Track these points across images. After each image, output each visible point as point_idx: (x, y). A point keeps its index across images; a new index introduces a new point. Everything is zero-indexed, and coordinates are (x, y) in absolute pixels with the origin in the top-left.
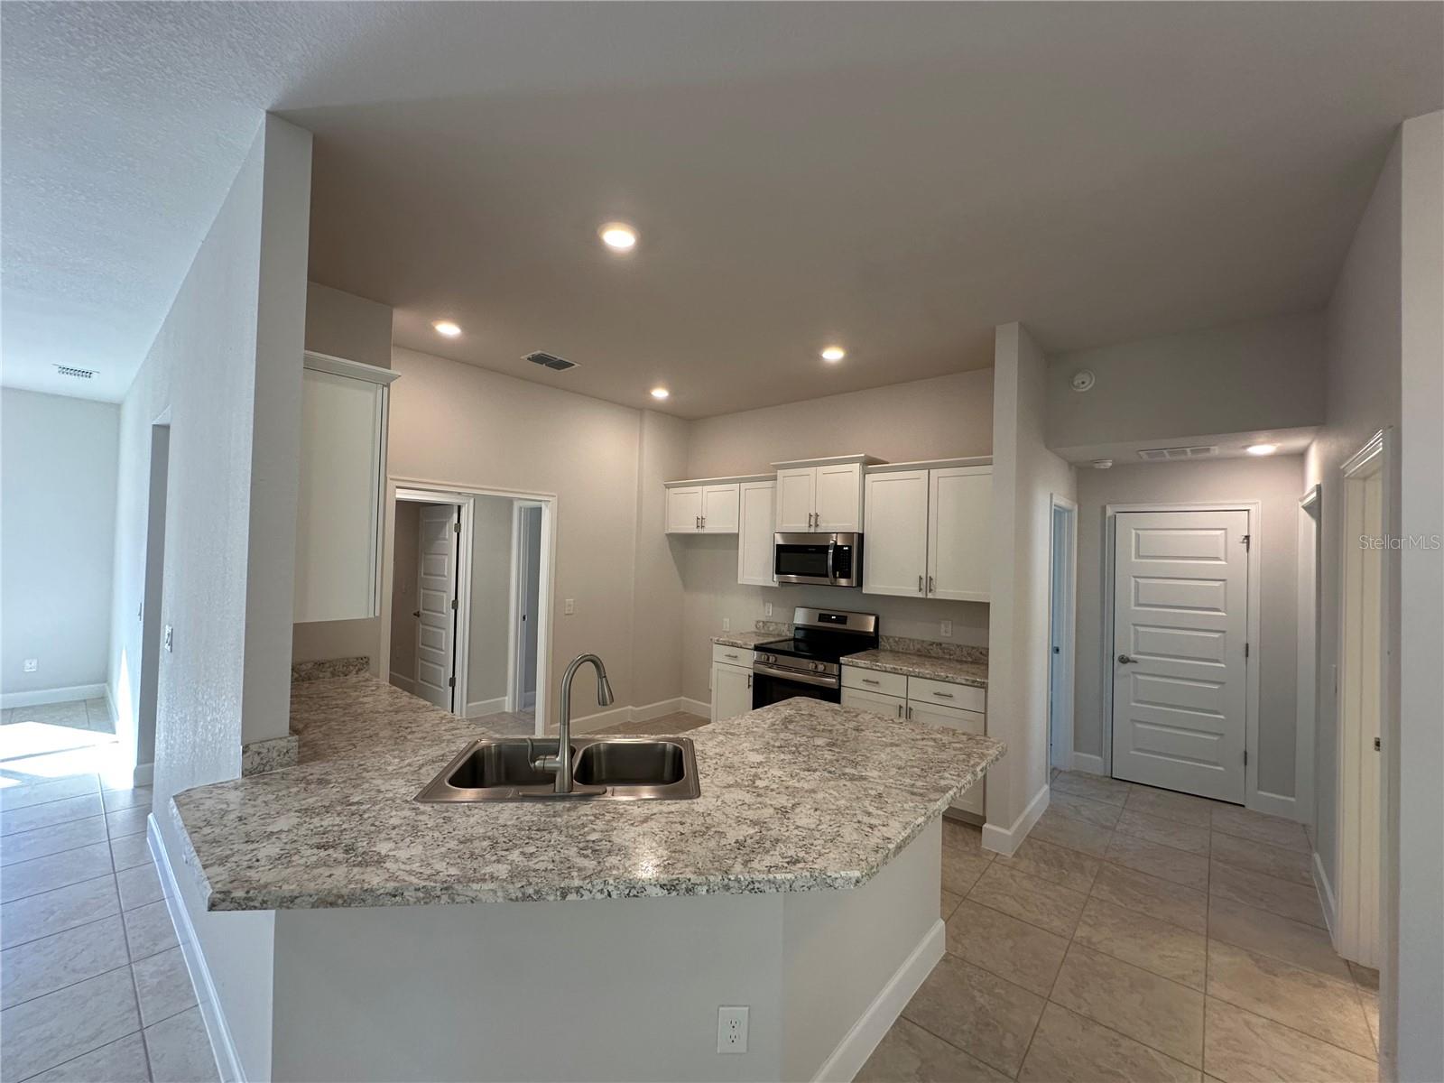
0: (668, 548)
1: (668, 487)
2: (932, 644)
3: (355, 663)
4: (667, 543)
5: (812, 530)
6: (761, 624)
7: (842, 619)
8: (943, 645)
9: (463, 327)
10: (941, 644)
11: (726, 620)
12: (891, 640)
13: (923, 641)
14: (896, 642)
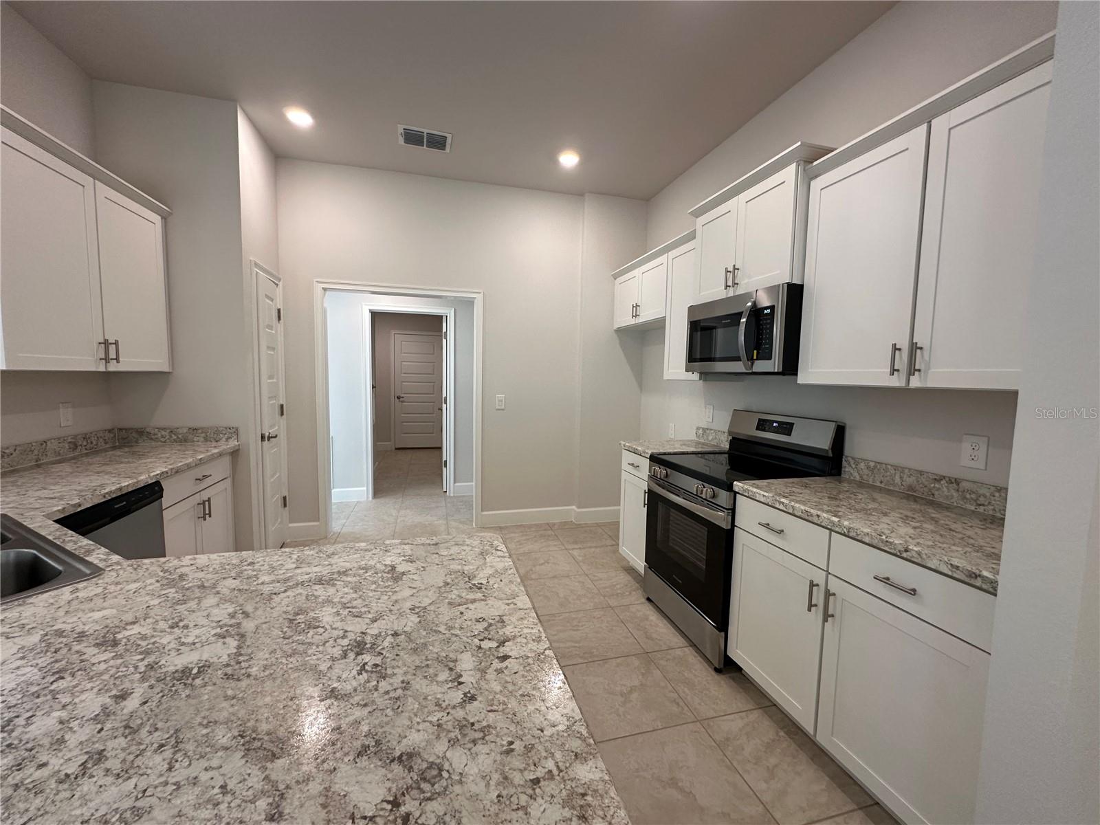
0: (618, 346)
1: (615, 277)
2: (939, 479)
3: (224, 432)
4: (618, 341)
5: (731, 294)
6: (701, 431)
7: (786, 428)
8: (963, 484)
9: (314, 115)
10: (957, 482)
11: (672, 425)
12: (862, 465)
13: (921, 473)
14: (868, 467)
